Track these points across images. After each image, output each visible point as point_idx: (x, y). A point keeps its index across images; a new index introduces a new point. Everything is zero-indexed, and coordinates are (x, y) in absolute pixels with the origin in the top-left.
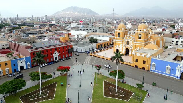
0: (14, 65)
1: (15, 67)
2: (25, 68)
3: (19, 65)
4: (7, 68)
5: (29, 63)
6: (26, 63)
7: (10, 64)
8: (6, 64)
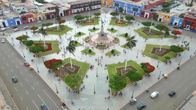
0: (172, 20)
1: (172, 21)
2: (177, 25)
3: (175, 21)
4: (168, 20)
5: (180, 23)
6: (179, 22)
7: (170, 18)
8: (169, 17)
